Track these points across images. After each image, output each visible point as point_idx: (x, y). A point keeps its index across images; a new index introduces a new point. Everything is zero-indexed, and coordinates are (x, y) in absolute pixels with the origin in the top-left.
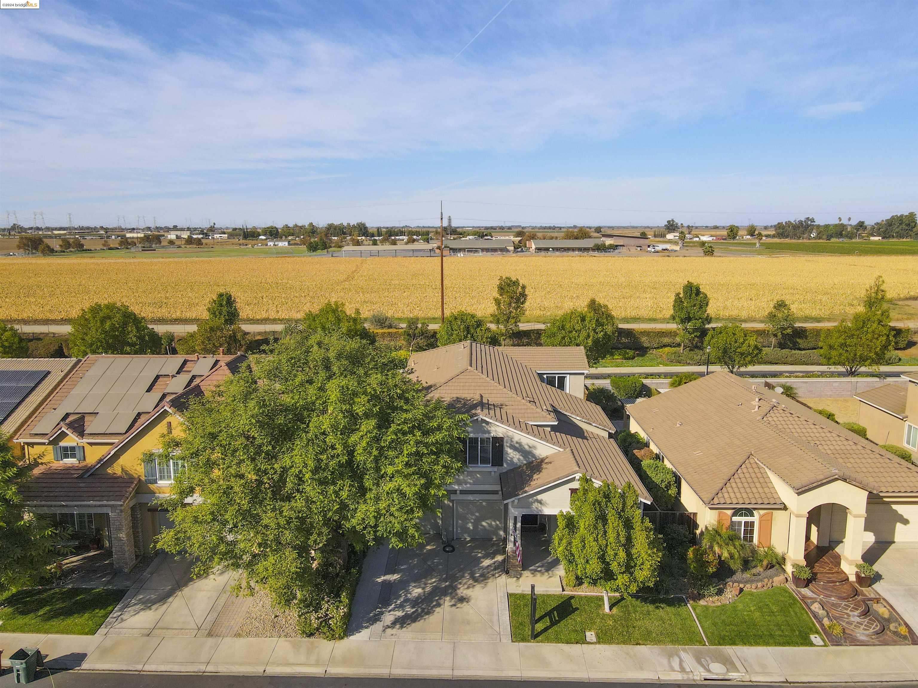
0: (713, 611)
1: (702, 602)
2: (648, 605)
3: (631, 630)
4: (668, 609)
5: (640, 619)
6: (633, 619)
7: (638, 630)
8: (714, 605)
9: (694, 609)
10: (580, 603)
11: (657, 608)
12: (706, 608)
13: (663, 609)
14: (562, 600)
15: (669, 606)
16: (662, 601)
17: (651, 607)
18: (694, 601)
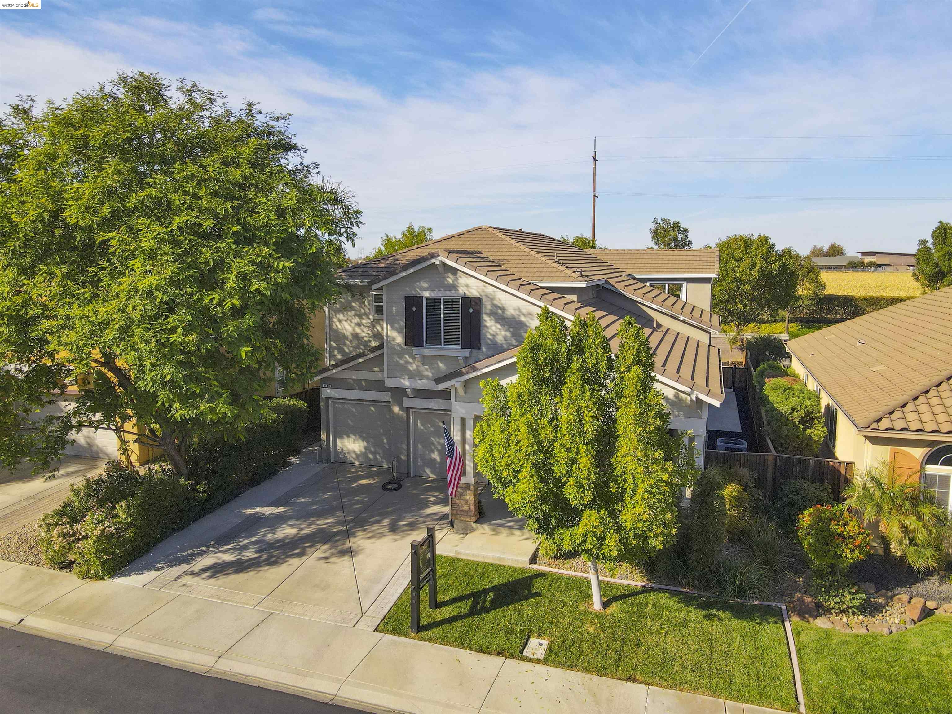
0: (843, 643)
1: (821, 623)
2: (692, 609)
3: (628, 649)
4: (735, 623)
5: (658, 633)
6: (645, 630)
7: (646, 652)
8: (848, 631)
9: (797, 634)
10: (550, 585)
11: (708, 617)
12: (828, 634)
13: (720, 620)
14: (520, 576)
15: (738, 618)
16: (725, 607)
17: (695, 614)
18: (803, 618)
